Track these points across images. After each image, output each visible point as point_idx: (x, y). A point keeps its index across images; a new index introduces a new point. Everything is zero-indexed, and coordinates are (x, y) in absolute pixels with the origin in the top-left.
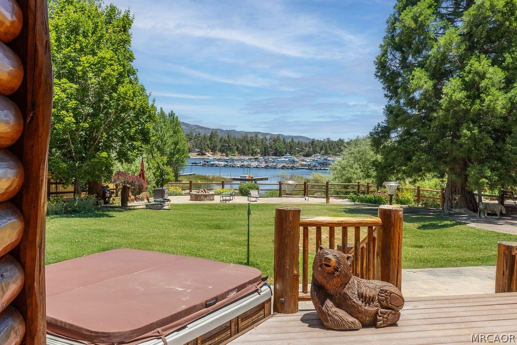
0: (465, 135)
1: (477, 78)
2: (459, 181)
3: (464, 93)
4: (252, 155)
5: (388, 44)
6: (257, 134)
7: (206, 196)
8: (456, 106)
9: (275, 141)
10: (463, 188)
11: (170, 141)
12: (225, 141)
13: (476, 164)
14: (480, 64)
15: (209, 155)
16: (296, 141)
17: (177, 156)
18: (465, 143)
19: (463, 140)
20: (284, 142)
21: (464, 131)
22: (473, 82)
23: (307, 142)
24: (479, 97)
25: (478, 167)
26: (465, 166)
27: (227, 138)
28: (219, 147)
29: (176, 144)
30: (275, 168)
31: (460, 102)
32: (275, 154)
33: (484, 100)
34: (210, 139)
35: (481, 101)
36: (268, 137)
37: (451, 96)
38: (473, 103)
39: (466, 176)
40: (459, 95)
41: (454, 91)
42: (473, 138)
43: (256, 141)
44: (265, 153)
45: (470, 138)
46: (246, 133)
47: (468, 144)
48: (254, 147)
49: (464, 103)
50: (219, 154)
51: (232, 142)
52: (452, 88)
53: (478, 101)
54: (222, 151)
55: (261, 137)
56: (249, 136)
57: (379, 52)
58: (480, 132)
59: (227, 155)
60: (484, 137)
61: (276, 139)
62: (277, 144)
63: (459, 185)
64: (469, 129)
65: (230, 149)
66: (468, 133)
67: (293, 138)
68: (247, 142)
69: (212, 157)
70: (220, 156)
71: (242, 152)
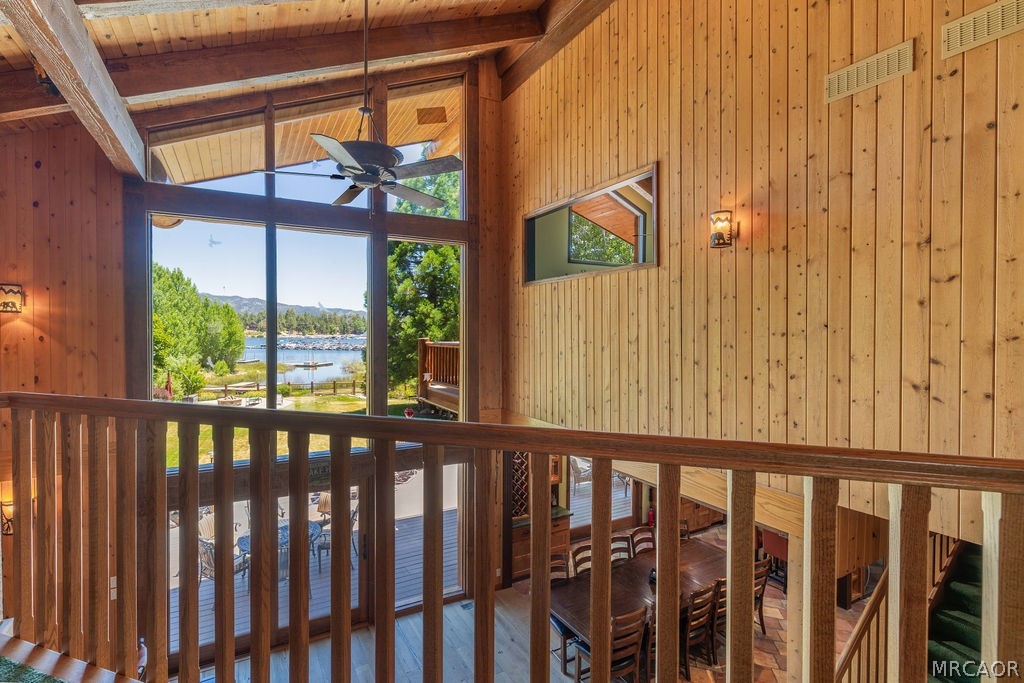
4: (331, 333)
9: (354, 319)
12: (302, 320)
15: (284, 334)
27: (303, 317)
28: (295, 326)
32: (355, 332)
34: (286, 318)
43: (335, 319)
44: (343, 331)
48: (332, 325)
50: (295, 333)
51: (309, 321)
54: (298, 330)
59: (304, 334)
62: (356, 322)
65: (308, 328)
68: (325, 320)
69: (288, 336)
70: (295, 335)
71: (320, 331)
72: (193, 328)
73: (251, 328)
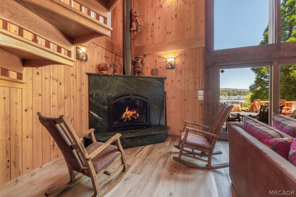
6: (226, 89)
9: (233, 91)
20: (237, 91)
32: (233, 95)
36: (231, 90)
44: (229, 95)
55: (228, 90)
67: (241, 90)
68: (223, 92)
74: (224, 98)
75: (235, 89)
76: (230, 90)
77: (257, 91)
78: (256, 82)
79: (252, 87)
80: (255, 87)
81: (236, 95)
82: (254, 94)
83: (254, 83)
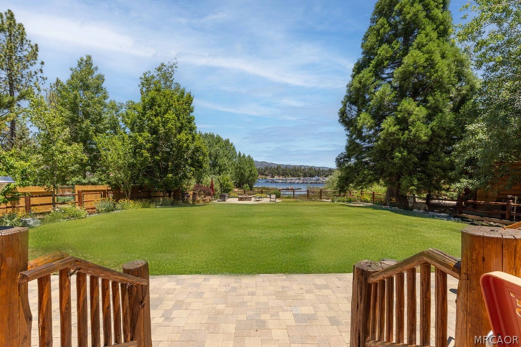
0: (398, 157)
1: (406, 115)
2: (394, 188)
3: (398, 127)
4: (297, 177)
5: (347, 101)
6: (301, 166)
7: (246, 198)
8: (391, 136)
9: (310, 170)
10: (398, 192)
11: (247, 170)
12: (284, 170)
13: (406, 176)
14: (408, 104)
15: (276, 177)
16: (321, 169)
17: (251, 177)
18: (397, 163)
19: (396, 160)
20: (315, 170)
21: (396, 154)
22: (404, 117)
23: (327, 170)
24: (408, 129)
25: (409, 178)
26: (399, 178)
28: (281, 173)
29: (251, 171)
30: (307, 183)
31: (394, 133)
32: (310, 176)
33: (412, 131)
34: (277, 169)
35: (409, 131)
36: (307, 168)
37: (388, 129)
38: (403, 134)
39: (399, 184)
40: (393, 129)
41: (390, 126)
42: (403, 159)
43: (300, 170)
44: (305, 176)
45: (401, 159)
46: (295, 166)
47: (400, 163)
48: (299, 173)
49: (398, 134)
51: (288, 171)
52: (389, 125)
53: (406, 132)
54: (283, 175)
55: (303, 168)
56: (297, 167)
57: (341, 106)
58: (408, 154)
59: (285, 177)
60: (412, 158)
61: (311, 168)
62: (311, 171)
63: (395, 191)
64: (400, 152)
65: (287, 174)
66: (400, 155)
67: (319, 168)
68: (296, 171)
69: (278, 178)
70: (281, 178)
71: (293, 176)
72: (233, 167)
73: (261, 175)
74: (297, 181)
75: (312, 167)
76: (305, 168)
77: (349, 167)
78: (347, 148)
79: (341, 159)
80: (345, 159)
81: (313, 176)
82: (344, 174)
83: (345, 151)
